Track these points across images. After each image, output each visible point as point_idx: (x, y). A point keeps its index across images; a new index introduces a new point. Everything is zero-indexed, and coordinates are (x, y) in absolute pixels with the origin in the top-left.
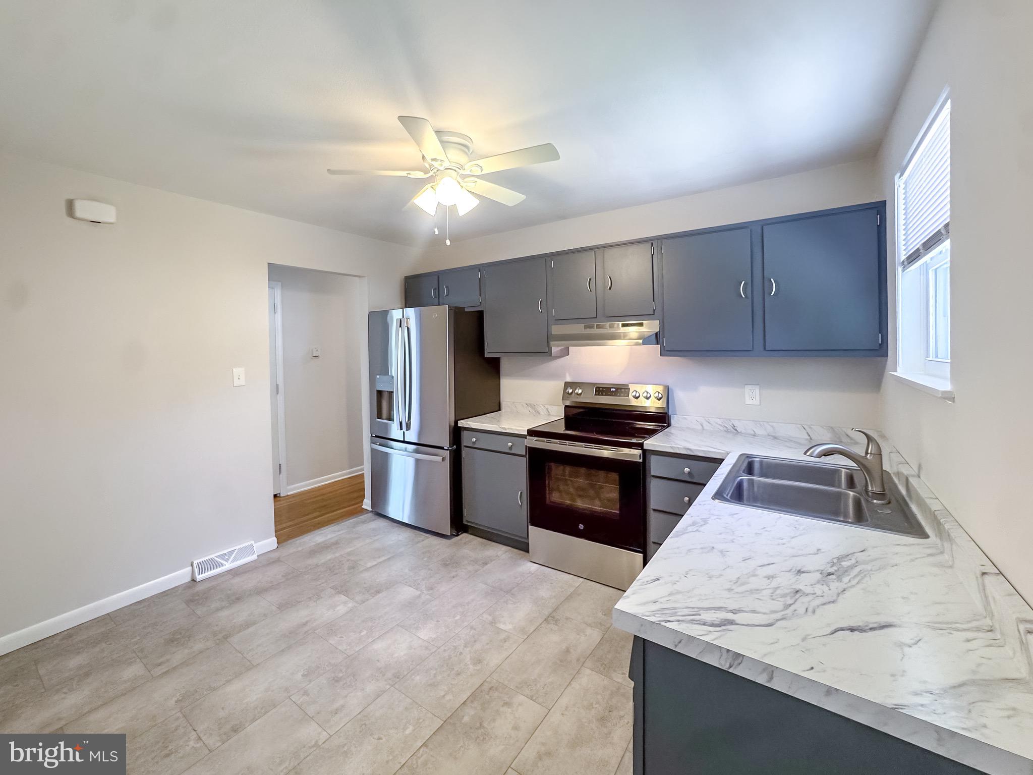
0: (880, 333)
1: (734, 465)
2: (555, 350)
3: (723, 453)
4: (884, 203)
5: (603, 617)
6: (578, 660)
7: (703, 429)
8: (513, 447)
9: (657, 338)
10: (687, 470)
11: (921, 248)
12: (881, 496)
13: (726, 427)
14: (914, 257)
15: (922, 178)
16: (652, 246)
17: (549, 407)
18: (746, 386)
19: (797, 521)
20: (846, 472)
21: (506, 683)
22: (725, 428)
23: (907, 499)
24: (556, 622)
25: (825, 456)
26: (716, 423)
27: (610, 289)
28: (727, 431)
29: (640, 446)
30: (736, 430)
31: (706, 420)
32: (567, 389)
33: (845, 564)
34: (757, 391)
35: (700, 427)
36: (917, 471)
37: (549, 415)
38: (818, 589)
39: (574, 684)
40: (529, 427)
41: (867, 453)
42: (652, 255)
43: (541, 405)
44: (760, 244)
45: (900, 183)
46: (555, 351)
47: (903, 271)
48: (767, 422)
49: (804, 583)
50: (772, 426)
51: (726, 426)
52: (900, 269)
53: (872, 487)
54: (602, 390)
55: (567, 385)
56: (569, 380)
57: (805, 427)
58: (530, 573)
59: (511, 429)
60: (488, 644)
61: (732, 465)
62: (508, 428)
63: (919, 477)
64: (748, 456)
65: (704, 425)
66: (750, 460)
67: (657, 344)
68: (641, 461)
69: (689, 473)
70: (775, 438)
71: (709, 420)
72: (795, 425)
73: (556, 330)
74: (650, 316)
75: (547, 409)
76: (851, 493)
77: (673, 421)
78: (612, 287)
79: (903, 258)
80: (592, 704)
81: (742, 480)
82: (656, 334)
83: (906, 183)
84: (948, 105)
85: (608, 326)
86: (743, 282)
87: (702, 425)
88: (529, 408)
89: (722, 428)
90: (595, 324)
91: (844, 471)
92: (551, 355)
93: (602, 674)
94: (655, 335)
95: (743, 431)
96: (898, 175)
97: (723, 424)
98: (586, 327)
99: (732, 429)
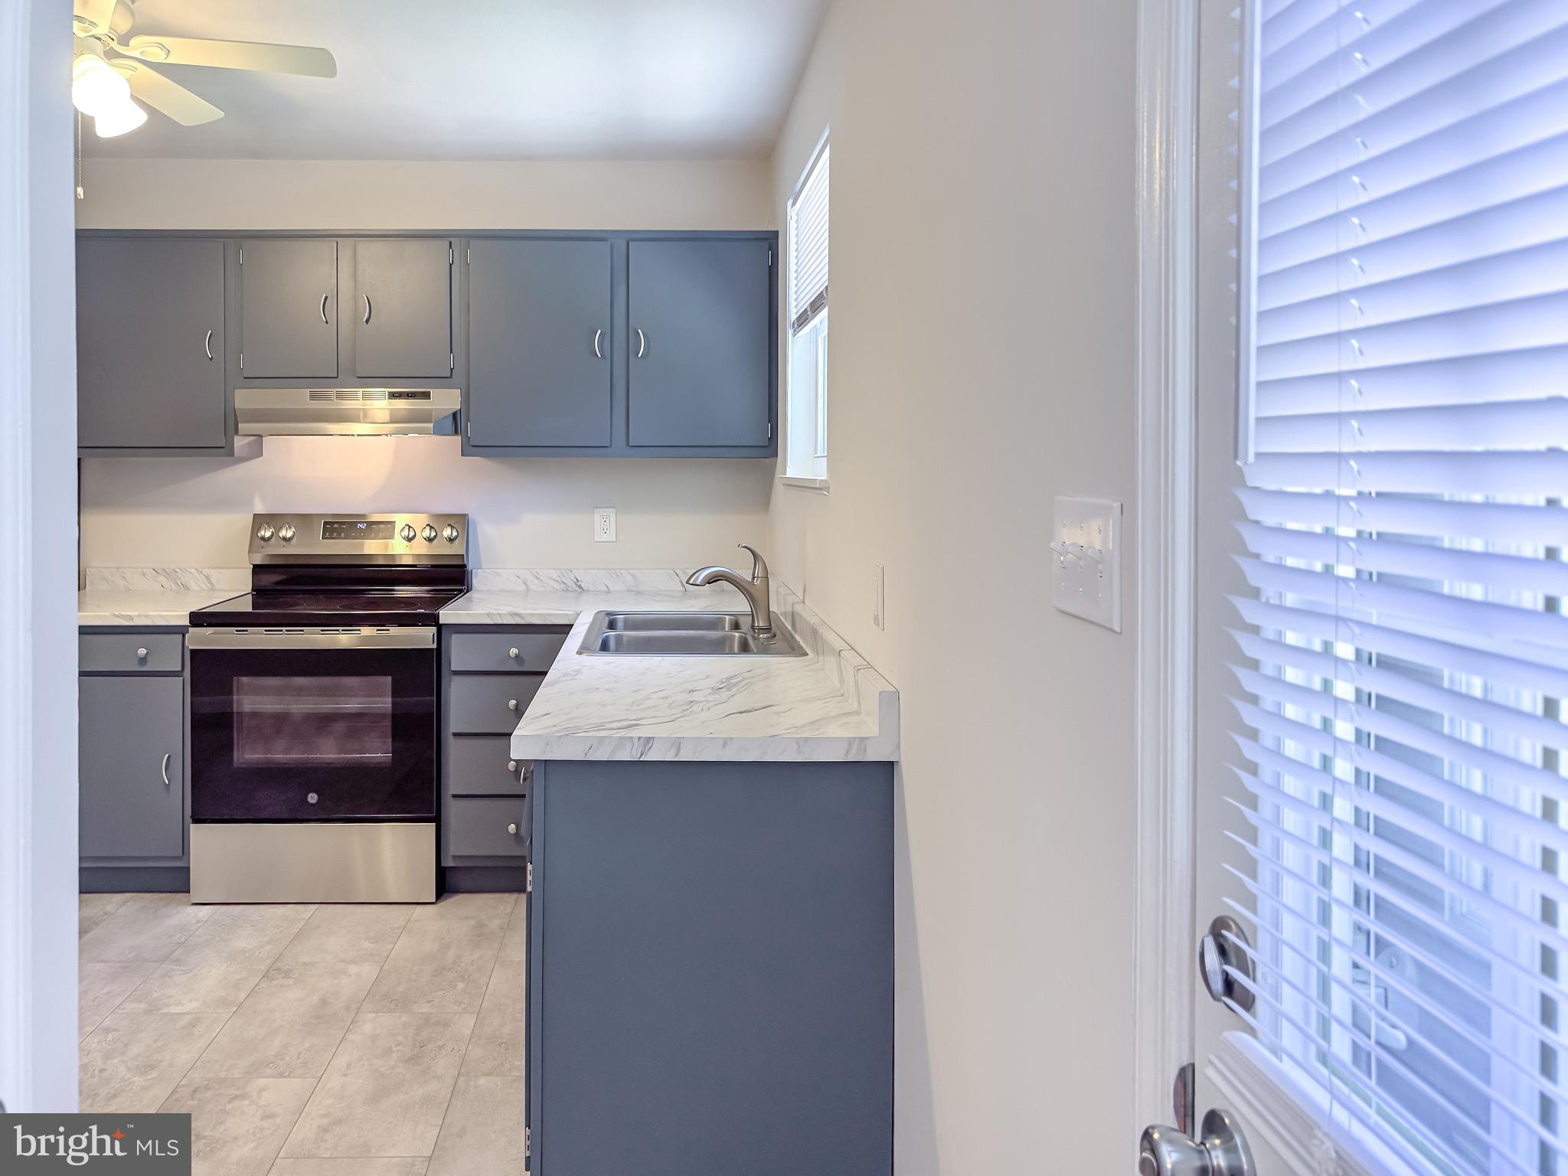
0: (769, 422)
1: (592, 624)
2: (239, 442)
3: (570, 614)
4: (775, 235)
5: (373, 946)
6: (347, 1008)
7: (528, 589)
8: (149, 659)
9: (456, 423)
10: (514, 651)
11: (808, 309)
12: (768, 630)
13: (566, 584)
14: (803, 320)
15: (811, 219)
16: (451, 247)
17: (214, 574)
18: (596, 510)
19: (682, 660)
20: (730, 620)
21: (223, 1074)
22: (563, 586)
23: (793, 632)
24: (287, 974)
25: (709, 583)
26: (550, 578)
27: (367, 321)
28: (567, 590)
29: (432, 620)
30: (580, 587)
31: (532, 573)
32: (259, 529)
33: (733, 681)
34: (613, 518)
35: (523, 587)
36: (802, 599)
37: (213, 590)
38: (710, 698)
39: (350, 1037)
40: (194, 609)
41: (754, 578)
42: (451, 265)
43: (193, 571)
44: (624, 270)
45: (792, 213)
46: (241, 443)
47: (794, 335)
48: (627, 570)
49: (695, 697)
50: (633, 576)
51: (565, 581)
52: (790, 332)
53: (758, 623)
54: (336, 526)
55: (260, 520)
56: (260, 508)
57: (677, 571)
58: (198, 921)
59: (147, 616)
60: (157, 1040)
61: (588, 625)
62: (139, 616)
63: (804, 603)
64: (609, 614)
65: (529, 583)
66: (611, 618)
67: (456, 433)
68: (435, 646)
69: (517, 656)
70: (638, 593)
71: (537, 572)
72: (663, 571)
73: (244, 399)
74: (445, 379)
75: (207, 578)
76: (737, 634)
77: (477, 581)
78: (371, 320)
79: (794, 317)
80: (390, 1048)
81: (607, 637)
82: (454, 415)
83: (797, 214)
84: (827, 150)
85: (360, 394)
86: (599, 331)
87: (525, 584)
88: (162, 579)
89: (557, 586)
90: (335, 390)
91: (727, 617)
92: (231, 453)
93: (394, 1012)
94: (451, 416)
95: (591, 588)
96: (790, 202)
97: (558, 579)
98: (313, 397)
99: (574, 585)
